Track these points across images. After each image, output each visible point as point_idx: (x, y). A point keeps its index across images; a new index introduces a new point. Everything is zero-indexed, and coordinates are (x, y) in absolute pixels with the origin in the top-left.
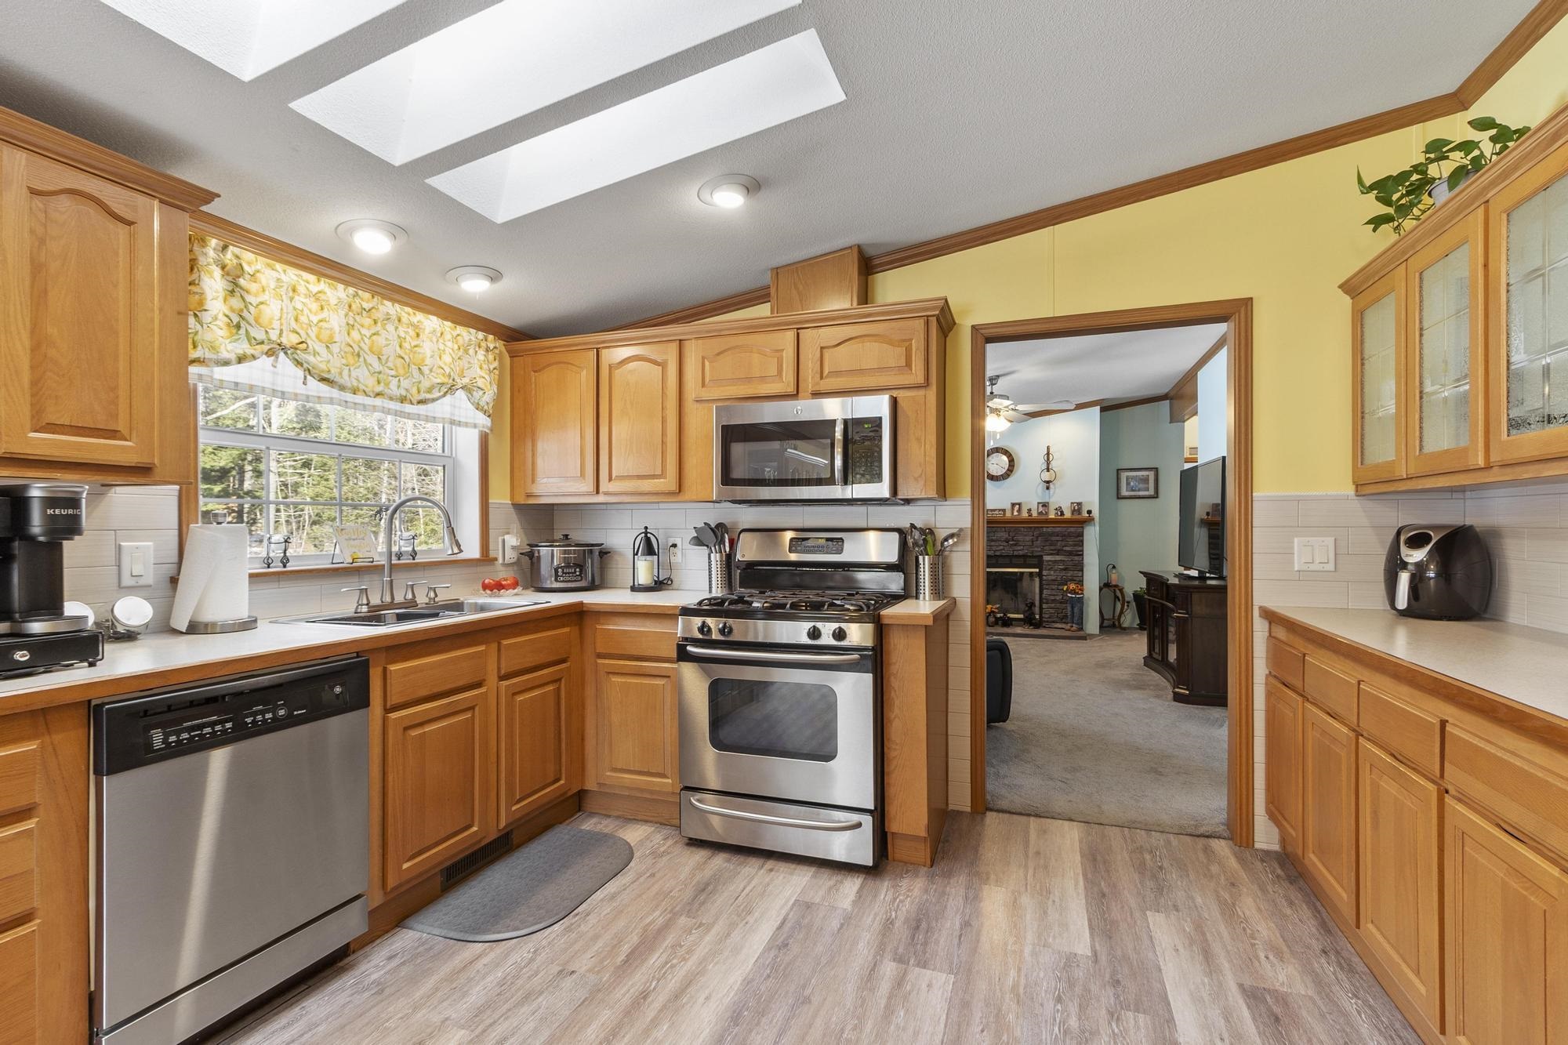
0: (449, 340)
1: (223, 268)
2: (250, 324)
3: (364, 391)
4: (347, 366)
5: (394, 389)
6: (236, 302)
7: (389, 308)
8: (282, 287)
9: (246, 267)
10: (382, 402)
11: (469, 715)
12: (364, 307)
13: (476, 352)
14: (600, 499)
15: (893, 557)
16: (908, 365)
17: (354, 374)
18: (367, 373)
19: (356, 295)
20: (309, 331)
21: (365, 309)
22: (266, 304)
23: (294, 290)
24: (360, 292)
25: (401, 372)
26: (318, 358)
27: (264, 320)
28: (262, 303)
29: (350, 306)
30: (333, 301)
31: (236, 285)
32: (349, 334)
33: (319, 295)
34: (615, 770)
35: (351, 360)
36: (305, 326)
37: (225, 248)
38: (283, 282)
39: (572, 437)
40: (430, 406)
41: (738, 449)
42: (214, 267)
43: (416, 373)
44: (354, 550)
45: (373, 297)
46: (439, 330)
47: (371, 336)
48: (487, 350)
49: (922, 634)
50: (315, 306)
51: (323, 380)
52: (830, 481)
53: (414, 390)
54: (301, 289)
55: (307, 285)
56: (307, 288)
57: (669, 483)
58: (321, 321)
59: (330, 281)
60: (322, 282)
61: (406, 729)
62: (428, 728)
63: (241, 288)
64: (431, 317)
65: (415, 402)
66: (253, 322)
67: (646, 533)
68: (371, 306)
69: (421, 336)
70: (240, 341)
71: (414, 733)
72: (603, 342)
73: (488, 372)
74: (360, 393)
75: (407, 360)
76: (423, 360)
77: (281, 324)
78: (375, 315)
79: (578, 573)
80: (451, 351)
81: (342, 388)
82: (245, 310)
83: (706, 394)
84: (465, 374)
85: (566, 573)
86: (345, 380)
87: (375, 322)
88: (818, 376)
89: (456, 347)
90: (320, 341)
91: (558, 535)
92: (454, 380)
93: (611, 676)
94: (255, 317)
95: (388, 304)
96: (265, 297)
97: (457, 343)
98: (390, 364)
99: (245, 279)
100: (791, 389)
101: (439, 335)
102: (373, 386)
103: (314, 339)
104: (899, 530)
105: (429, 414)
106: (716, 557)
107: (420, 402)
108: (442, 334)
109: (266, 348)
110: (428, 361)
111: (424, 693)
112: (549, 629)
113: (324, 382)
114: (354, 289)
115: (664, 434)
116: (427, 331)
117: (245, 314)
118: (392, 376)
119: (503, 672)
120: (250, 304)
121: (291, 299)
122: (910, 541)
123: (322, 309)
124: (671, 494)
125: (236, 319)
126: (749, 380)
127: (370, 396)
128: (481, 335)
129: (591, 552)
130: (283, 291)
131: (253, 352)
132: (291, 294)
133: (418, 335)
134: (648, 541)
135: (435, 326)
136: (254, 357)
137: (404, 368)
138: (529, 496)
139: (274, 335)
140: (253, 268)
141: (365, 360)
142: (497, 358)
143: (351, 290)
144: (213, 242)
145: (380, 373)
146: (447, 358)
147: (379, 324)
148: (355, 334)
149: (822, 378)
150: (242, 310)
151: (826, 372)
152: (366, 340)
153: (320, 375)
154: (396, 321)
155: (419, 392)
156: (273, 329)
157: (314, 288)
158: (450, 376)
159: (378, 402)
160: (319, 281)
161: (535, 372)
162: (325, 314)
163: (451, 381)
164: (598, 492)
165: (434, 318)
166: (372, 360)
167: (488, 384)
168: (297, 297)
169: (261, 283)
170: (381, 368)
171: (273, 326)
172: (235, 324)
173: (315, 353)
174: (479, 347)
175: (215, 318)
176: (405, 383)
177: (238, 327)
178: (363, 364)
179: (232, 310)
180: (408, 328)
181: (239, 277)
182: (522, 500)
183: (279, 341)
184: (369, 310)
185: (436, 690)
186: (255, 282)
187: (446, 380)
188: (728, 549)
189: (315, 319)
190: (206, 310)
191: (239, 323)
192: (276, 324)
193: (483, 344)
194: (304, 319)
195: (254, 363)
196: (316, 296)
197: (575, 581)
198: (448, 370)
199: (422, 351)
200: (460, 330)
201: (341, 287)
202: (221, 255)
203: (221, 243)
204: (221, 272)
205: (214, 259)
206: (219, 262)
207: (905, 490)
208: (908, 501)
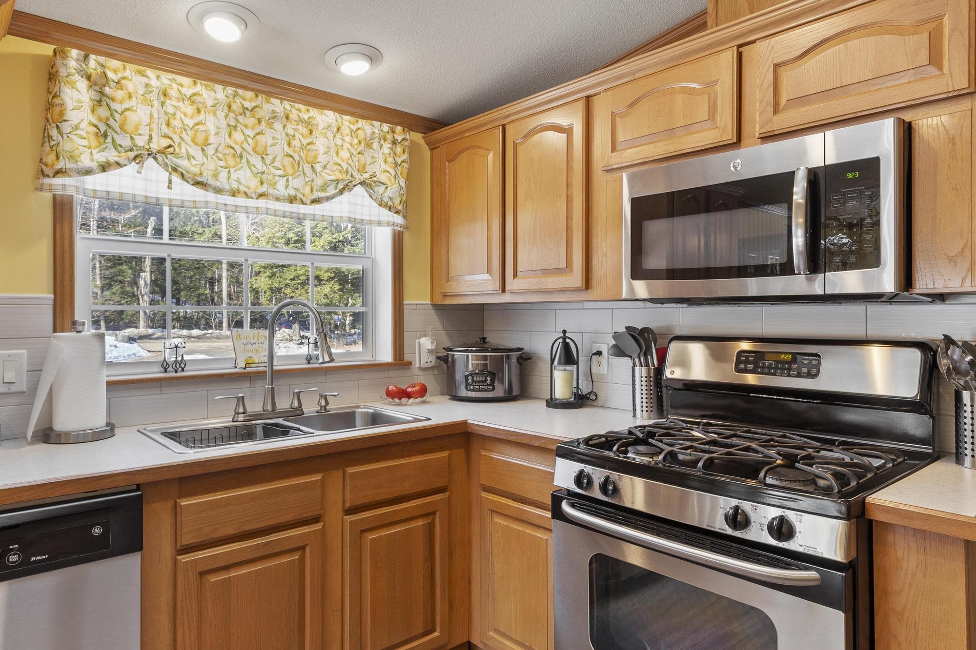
0: (348, 135)
1: (89, 78)
2: (116, 132)
3: (245, 193)
4: (226, 168)
5: (281, 189)
6: (103, 112)
7: (277, 105)
8: (151, 92)
9: (110, 75)
10: (266, 203)
11: (296, 557)
12: (246, 106)
13: (381, 146)
14: (507, 298)
15: (910, 390)
16: (935, 59)
17: (234, 176)
18: (249, 173)
19: (236, 95)
20: (184, 135)
21: (247, 109)
22: (133, 110)
23: (165, 95)
24: (240, 91)
25: (290, 170)
26: (194, 162)
27: (130, 127)
28: (128, 110)
29: (229, 107)
30: (210, 103)
31: (102, 93)
32: (230, 136)
33: (194, 97)
34: (497, 631)
35: (231, 161)
36: (178, 130)
37: (86, 57)
38: (152, 87)
39: (480, 228)
40: (326, 205)
41: (655, 228)
42: (77, 77)
43: (308, 170)
44: (250, 354)
45: (257, 96)
46: (335, 125)
47: (254, 137)
48: (394, 142)
49: (958, 551)
50: (190, 110)
51: (198, 183)
52: (787, 269)
53: (307, 190)
54: (173, 93)
55: (180, 88)
56: (180, 92)
57: (576, 279)
58: (198, 124)
59: (206, 83)
60: (199, 85)
61: (202, 574)
62: (234, 573)
63: (107, 97)
64: (326, 112)
65: (308, 202)
66: (118, 130)
67: (564, 338)
68: (254, 104)
69: (314, 132)
70: (107, 150)
71: (214, 578)
72: (508, 116)
73: (393, 165)
74: (240, 195)
75: (297, 158)
76: (316, 157)
77: (151, 130)
78: (260, 113)
79: (489, 382)
80: (349, 146)
81: (218, 191)
82: (111, 118)
83: (616, 160)
84: (367, 170)
85: (476, 382)
86: (222, 181)
87: (260, 121)
88: (770, 109)
89: (356, 141)
90: (196, 144)
92: (352, 176)
93: (494, 515)
94: (120, 125)
95: (276, 102)
96: (132, 103)
97: (357, 138)
98: (277, 164)
99: (110, 88)
100: (729, 136)
101: (335, 130)
102: (257, 187)
103: (190, 143)
104: (921, 345)
105: (326, 214)
106: (641, 372)
107: (314, 201)
108: (338, 129)
109: (131, 155)
110: (322, 158)
111: (229, 531)
112: (421, 453)
113: (198, 186)
114: (233, 89)
115: (569, 217)
116: (321, 127)
117: (111, 122)
118: (279, 176)
119: (348, 505)
120: (116, 111)
121: (163, 104)
122: (944, 363)
123: (199, 111)
124: (576, 290)
125: (103, 128)
126: (670, 132)
127: (252, 198)
128: (386, 127)
129: (508, 357)
130: (153, 96)
131: (117, 159)
132: (162, 99)
133: (311, 132)
134: (566, 347)
135: (330, 121)
136: (119, 165)
137: (293, 166)
138: (445, 296)
139: (141, 141)
140: (120, 75)
141: (248, 161)
142: (407, 150)
143: (230, 90)
144: (74, 53)
145: (263, 173)
146: (344, 154)
147: (263, 123)
148: (238, 136)
149: (776, 110)
150: (108, 119)
151: (783, 101)
152: (250, 140)
153: (194, 179)
154: (284, 119)
155: (312, 191)
156: (140, 135)
157: (188, 92)
158: (347, 172)
159: (262, 203)
160: (195, 83)
161: (449, 161)
162: (201, 117)
163: (349, 177)
164: (504, 291)
165: (330, 113)
166: (256, 160)
167: (393, 180)
168: (168, 101)
169: (127, 90)
170: (265, 168)
171: (141, 132)
172: (102, 133)
173: (189, 157)
174: (385, 140)
175: (77, 128)
176: (295, 183)
177: (105, 135)
178: (245, 165)
179: (100, 119)
180: (298, 124)
181: (104, 86)
182: (439, 301)
183: (147, 147)
184: (252, 109)
185: (247, 528)
186: (121, 89)
187: (343, 176)
188: (656, 362)
189: (190, 122)
190: (66, 121)
191: (106, 132)
192: (144, 130)
193: (389, 137)
194: (176, 123)
195: (119, 171)
196: (192, 99)
197: (486, 391)
198: (345, 166)
199: (315, 148)
200: (361, 123)
201: (219, 88)
202: (84, 65)
203: (82, 53)
204: (87, 83)
205: (76, 70)
206: (83, 73)
207: (924, 283)
208: (941, 298)
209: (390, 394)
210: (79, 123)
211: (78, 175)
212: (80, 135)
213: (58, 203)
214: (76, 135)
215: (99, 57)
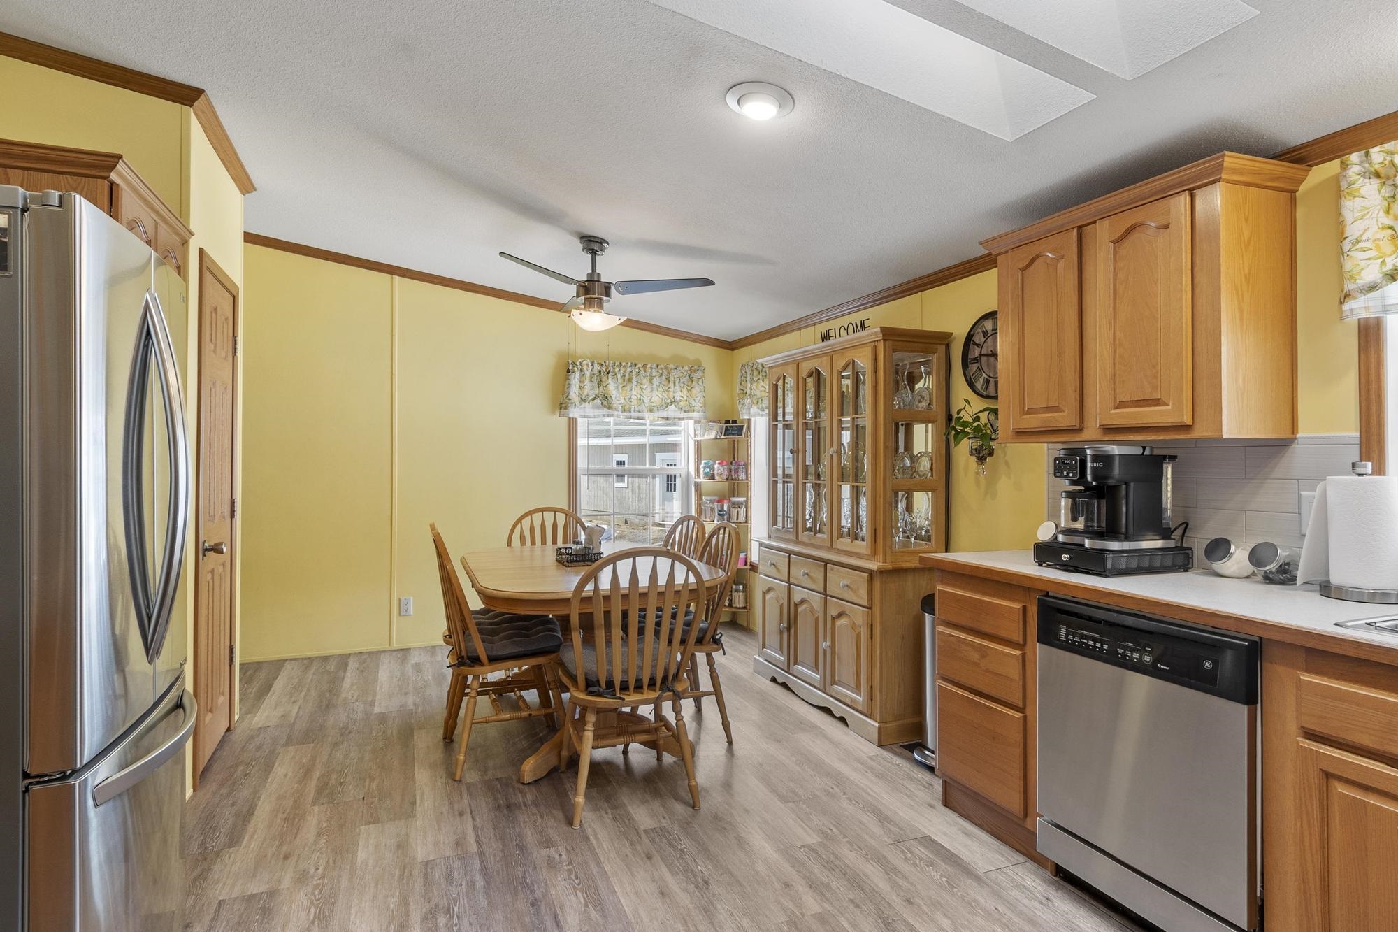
1: (1377, 175)
37: (1367, 154)
42: (1362, 182)
61: (1329, 776)
71: (1342, 789)
144: (1355, 157)
175: (1358, 241)
202: (1367, 165)
203: (1363, 153)
204: (1378, 181)
205: (1359, 175)
206: (1367, 174)
210: (1361, 235)
211: (1362, 294)
212: (1362, 248)
213: (1362, 329)
214: (1356, 249)
215: (1385, 145)
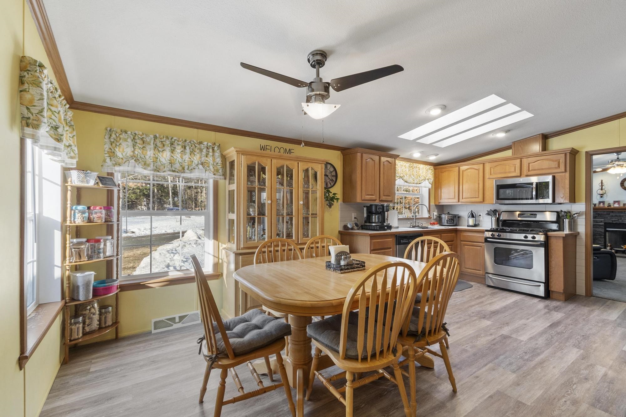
5: (416, 182)
13: (429, 170)
14: (460, 203)
15: (554, 219)
16: (559, 166)
17: (410, 180)
18: (412, 179)
25: (417, 178)
26: (405, 178)
29: (409, 167)
33: (405, 165)
34: (466, 268)
39: (452, 188)
40: (421, 184)
41: (501, 191)
43: (419, 177)
47: (412, 172)
49: (562, 239)
52: (532, 198)
57: (480, 199)
66: (397, 173)
67: (472, 212)
69: (420, 170)
72: (461, 165)
73: (432, 174)
74: (411, 183)
75: (418, 175)
80: (425, 171)
81: (408, 183)
83: (491, 177)
84: (427, 176)
85: (449, 222)
87: (413, 169)
88: (528, 171)
90: (406, 174)
91: (447, 212)
93: (464, 246)
95: (415, 164)
97: (426, 169)
100: (519, 174)
102: (413, 182)
104: (557, 212)
105: (421, 186)
106: (494, 219)
107: (419, 183)
108: (423, 168)
109: (399, 177)
110: (421, 175)
114: (410, 163)
115: (479, 187)
121: (402, 168)
122: (561, 215)
124: (481, 202)
126: (505, 173)
128: (430, 166)
129: (456, 216)
132: (402, 166)
134: (472, 214)
138: (439, 203)
142: (433, 171)
145: (414, 179)
146: (424, 173)
149: (529, 171)
151: (530, 169)
153: (405, 181)
154: (416, 167)
155: (419, 181)
159: (413, 185)
160: (405, 163)
161: (442, 173)
162: (406, 169)
165: (422, 165)
166: (413, 176)
167: (432, 177)
171: (400, 173)
176: (417, 180)
178: (411, 177)
180: (418, 168)
182: (437, 204)
184: (412, 167)
186: (398, 166)
187: (424, 178)
188: (498, 216)
193: (430, 168)
194: (403, 171)
197: (452, 223)
198: (424, 176)
199: (420, 172)
200: (426, 166)
207: (557, 201)
208: (561, 204)
209: (431, 224)
